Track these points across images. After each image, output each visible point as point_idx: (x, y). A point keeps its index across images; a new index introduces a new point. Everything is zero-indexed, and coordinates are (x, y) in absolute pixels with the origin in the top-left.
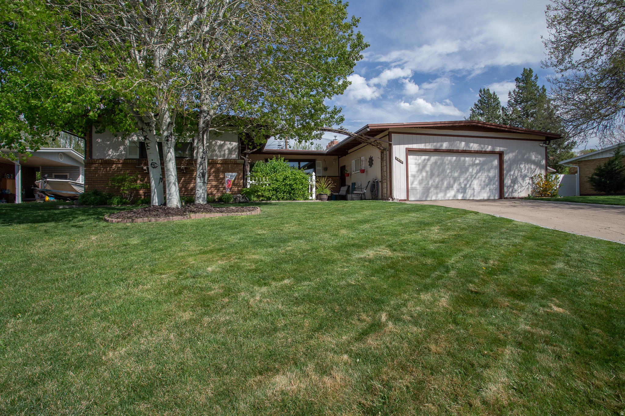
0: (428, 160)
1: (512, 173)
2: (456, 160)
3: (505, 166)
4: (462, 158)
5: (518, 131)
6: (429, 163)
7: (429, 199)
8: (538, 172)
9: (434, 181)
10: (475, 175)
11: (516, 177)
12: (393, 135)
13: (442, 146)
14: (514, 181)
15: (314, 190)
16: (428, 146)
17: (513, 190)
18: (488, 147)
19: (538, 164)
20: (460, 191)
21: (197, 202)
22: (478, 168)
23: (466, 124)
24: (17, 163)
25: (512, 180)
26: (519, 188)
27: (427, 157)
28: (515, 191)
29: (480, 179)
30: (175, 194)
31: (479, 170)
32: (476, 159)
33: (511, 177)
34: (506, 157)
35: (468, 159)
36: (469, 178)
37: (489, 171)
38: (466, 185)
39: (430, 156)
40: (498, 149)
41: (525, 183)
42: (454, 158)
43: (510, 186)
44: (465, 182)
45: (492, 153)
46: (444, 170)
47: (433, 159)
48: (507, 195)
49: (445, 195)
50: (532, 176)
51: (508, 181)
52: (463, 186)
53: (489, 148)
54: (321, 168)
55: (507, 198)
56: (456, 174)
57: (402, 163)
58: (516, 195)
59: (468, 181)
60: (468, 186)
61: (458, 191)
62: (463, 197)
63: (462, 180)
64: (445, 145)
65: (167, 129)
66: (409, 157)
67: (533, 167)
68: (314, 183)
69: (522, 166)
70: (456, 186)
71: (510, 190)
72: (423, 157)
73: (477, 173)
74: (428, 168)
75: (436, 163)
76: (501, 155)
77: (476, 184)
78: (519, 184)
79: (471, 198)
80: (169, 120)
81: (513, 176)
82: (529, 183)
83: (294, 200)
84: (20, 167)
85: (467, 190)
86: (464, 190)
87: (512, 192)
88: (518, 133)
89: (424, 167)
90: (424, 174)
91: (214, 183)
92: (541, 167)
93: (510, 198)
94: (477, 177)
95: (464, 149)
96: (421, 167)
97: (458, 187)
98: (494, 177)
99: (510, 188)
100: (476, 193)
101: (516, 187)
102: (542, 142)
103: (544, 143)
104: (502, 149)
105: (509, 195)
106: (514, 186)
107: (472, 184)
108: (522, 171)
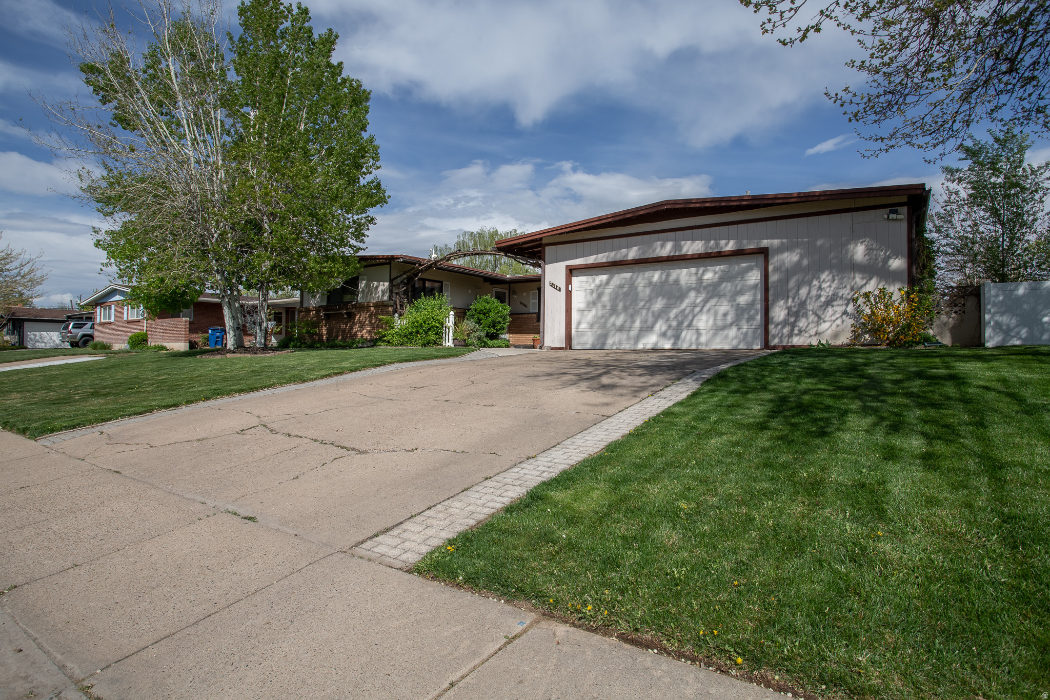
0: (609, 281)
1: (792, 293)
2: (660, 278)
3: (773, 278)
4: (674, 272)
5: (778, 201)
6: (610, 286)
9: (617, 319)
10: (701, 304)
11: (804, 302)
12: (546, 248)
13: (627, 255)
14: (796, 313)
16: (602, 258)
17: (792, 330)
18: (727, 244)
19: (870, 270)
20: (669, 333)
25: (789, 308)
26: (811, 326)
27: (604, 277)
28: (800, 331)
29: (712, 312)
31: (709, 295)
32: (704, 271)
34: (774, 261)
35: (684, 275)
36: (687, 311)
37: (736, 294)
38: (680, 324)
39: (612, 275)
40: (753, 244)
41: (831, 312)
42: (658, 273)
43: (785, 323)
44: (680, 319)
45: (738, 253)
46: (636, 299)
47: (622, 277)
48: (776, 340)
51: (779, 313)
52: (674, 324)
53: (730, 246)
55: (775, 348)
56: (659, 304)
57: (560, 290)
58: (796, 341)
59: (686, 316)
60: (686, 324)
61: (664, 335)
62: (674, 344)
63: (672, 314)
64: (633, 254)
66: (571, 279)
67: (857, 277)
69: (824, 276)
70: (660, 326)
71: (786, 331)
72: (599, 278)
73: (705, 302)
74: (605, 298)
75: (621, 286)
76: (763, 254)
77: (704, 322)
78: (812, 317)
81: (794, 299)
82: (845, 313)
85: (683, 334)
86: (677, 332)
87: (791, 335)
88: (780, 204)
89: (600, 296)
90: (599, 309)
92: (887, 275)
94: (706, 308)
95: (672, 254)
96: (594, 295)
97: (664, 328)
98: (752, 304)
99: (783, 328)
100: (703, 339)
101: (802, 323)
102: (888, 210)
103: (895, 212)
104: (765, 243)
105: (781, 341)
106: (795, 321)
107: (694, 322)
108: (824, 285)
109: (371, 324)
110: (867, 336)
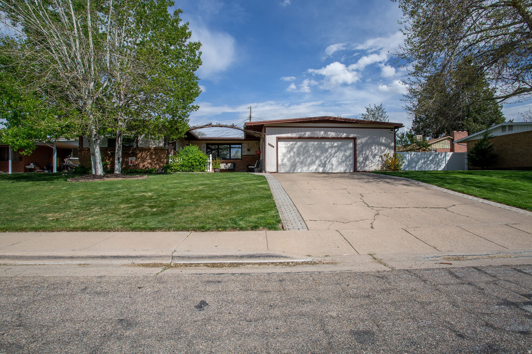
0: (295, 144)
1: (364, 152)
2: (317, 144)
3: (358, 147)
4: (323, 143)
6: (296, 146)
7: (295, 172)
8: (387, 151)
9: (300, 159)
10: (333, 154)
11: (368, 156)
12: (267, 128)
13: (305, 134)
14: (366, 159)
15: (211, 165)
16: (294, 135)
17: (364, 165)
19: (387, 146)
20: (321, 165)
21: (115, 172)
22: (336, 149)
23: (320, 119)
24: (54, 148)
25: (363, 158)
26: (370, 164)
28: (367, 166)
29: (337, 157)
30: (100, 168)
31: (337, 151)
32: (334, 143)
33: (363, 155)
34: (358, 141)
35: (328, 144)
36: (328, 156)
37: (345, 151)
38: (325, 162)
39: (297, 142)
40: (352, 136)
41: (375, 160)
42: (316, 143)
43: (362, 162)
44: (325, 159)
45: (347, 138)
46: (308, 151)
47: (299, 144)
48: (359, 168)
49: (309, 168)
50: (382, 154)
51: (360, 159)
52: (323, 162)
53: (344, 135)
54: (246, 149)
55: (359, 172)
56: (318, 154)
57: (274, 147)
58: (367, 169)
59: (327, 159)
60: (327, 162)
61: (319, 165)
62: (323, 170)
63: (322, 158)
64: (308, 134)
65: (94, 137)
66: (279, 143)
67: (382, 148)
68: (211, 160)
69: (373, 148)
70: (317, 162)
71: (363, 165)
72: (291, 143)
73: (335, 153)
74: (295, 150)
75: (301, 146)
76: (354, 139)
77: (334, 161)
78: (370, 161)
79: (330, 171)
80: (95, 133)
81: (365, 155)
82: (379, 161)
83: (193, 172)
84: (56, 150)
85: (327, 166)
86: (324, 165)
87: (364, 167)
89: (292, 149)
90: (292, 154)
91: (150, 161)
92: (390, 148)
93: (362, 172)
94: (335, 156)
95: (323, 136)
96: (289, 149)
97: (319, 163)
98: (350, 156)
99: (362, 164)
100: (334, 167)
101: (367, 163)
102: (390, 130)
103: (392, 130)
104: (355, 135)
105: (361, 169)
106: (365, 162)
107: (331, 161)
108: (373, 151)
109: (151, 158)
110: (384, 168)
